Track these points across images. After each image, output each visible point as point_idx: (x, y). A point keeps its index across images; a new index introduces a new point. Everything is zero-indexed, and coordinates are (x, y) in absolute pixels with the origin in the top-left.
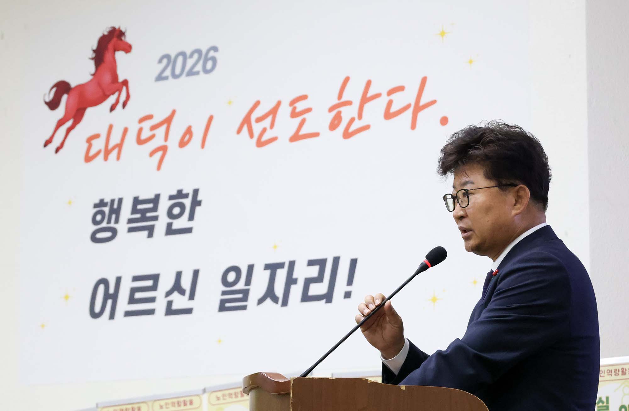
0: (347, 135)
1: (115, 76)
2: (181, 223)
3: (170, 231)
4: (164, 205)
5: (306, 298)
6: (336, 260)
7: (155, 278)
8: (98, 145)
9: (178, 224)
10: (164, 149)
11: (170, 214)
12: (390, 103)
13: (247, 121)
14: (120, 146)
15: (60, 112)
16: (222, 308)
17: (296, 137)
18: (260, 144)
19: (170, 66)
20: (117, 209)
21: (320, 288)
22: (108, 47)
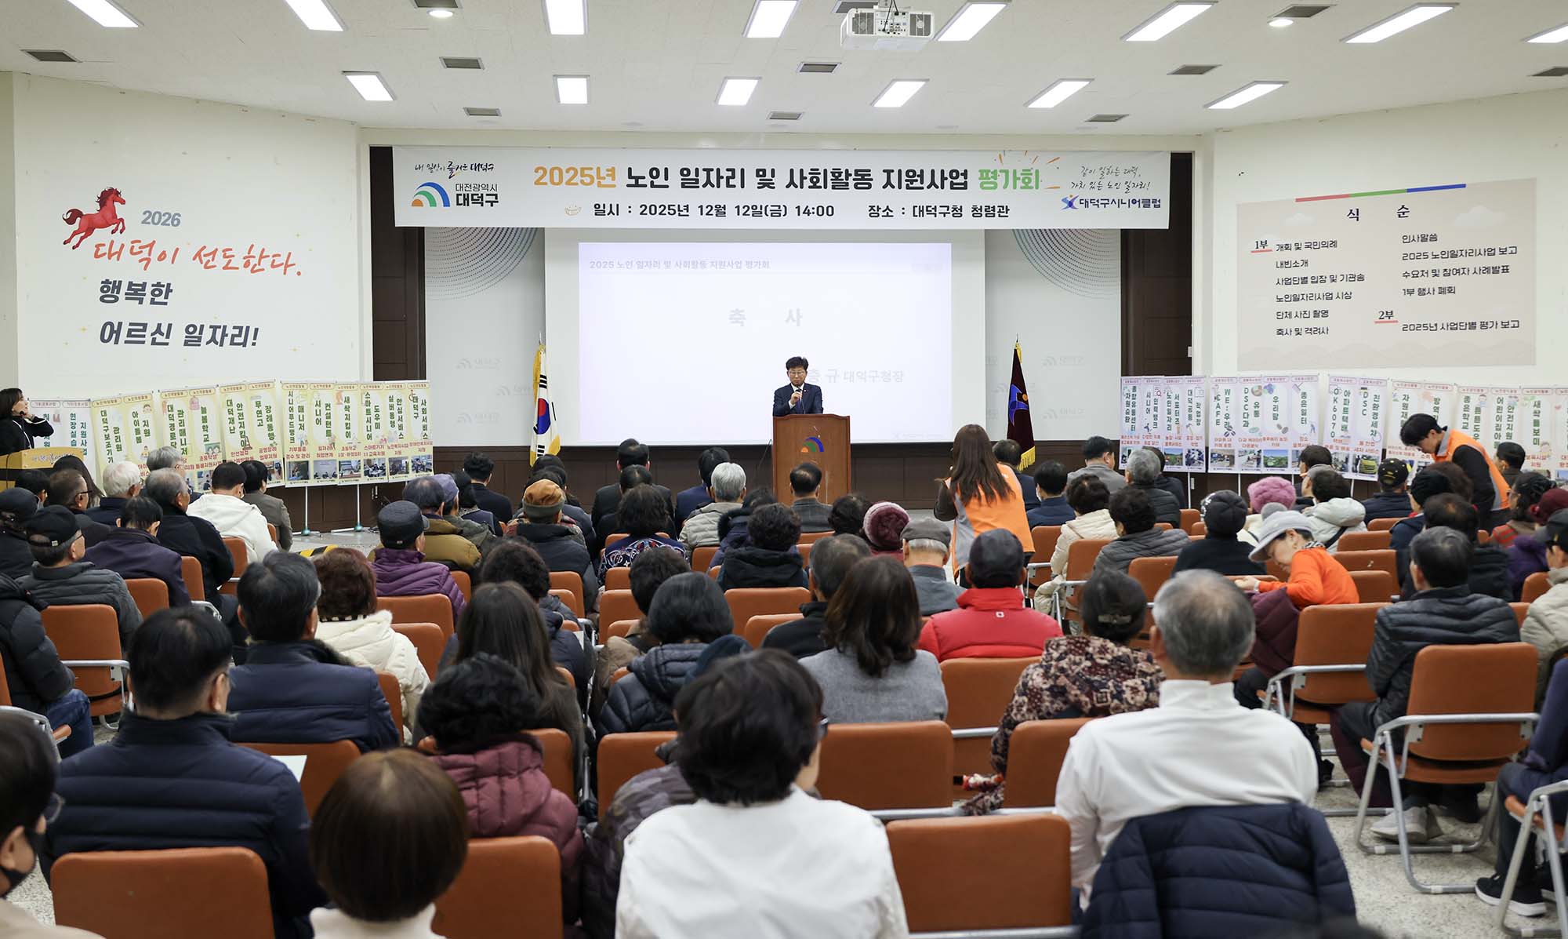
0: (253, 271)
1: (115, 216)
2: (161, 299)
3: (153, 302)
4: (149, 289)
5: (232, 343)
6: (248, 328)
7: (145, 326)
8: (105, 250)
9: (157, 299)
10: (149, 260)
11: (153, 293)
12: (274, 261)
13: (198, 254)
14: (119, 253)
15: (76, 226)
16: (186, 344)
17: (226, 267)
18: (206, 267)
19: (150, 218)
20: (117, 286)
21: (240, 340)
22: (108, 198)
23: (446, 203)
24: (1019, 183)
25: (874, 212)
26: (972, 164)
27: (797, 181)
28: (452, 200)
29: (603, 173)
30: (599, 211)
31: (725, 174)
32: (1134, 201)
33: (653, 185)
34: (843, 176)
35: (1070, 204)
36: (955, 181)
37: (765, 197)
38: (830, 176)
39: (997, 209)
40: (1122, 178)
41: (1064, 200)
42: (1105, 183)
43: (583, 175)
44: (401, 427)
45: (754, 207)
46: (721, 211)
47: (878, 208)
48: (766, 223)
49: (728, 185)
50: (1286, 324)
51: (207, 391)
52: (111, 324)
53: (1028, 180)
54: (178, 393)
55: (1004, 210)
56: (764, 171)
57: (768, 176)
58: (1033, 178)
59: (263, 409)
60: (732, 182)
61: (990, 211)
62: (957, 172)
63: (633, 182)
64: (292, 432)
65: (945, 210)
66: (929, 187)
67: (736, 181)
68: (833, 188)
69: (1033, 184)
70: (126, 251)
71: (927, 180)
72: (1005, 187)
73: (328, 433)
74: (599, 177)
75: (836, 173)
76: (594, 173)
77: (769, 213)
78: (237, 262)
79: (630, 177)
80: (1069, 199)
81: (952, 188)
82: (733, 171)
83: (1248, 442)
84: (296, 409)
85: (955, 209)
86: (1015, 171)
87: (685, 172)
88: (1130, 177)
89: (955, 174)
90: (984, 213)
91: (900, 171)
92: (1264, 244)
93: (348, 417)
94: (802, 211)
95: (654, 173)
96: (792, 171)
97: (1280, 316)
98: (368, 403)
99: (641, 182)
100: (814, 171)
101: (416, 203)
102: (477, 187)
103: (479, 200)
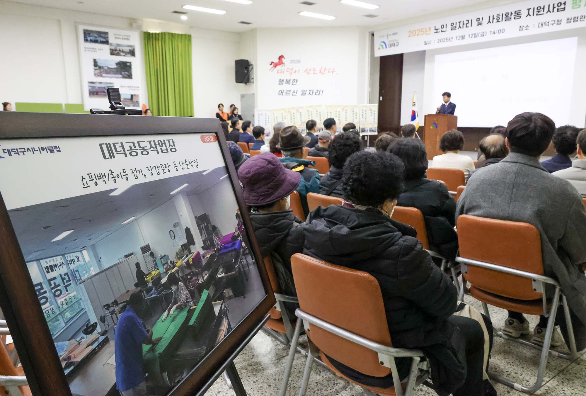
0: (322, 74)
1: (282, 62)
2: (295, 83)
3: (292, 84)
4: (291, 81)
5: (315, 94)
6: (320, 91)
7: (290, 90)
8: (279, 71)
10: (291, 73)
11: (293, 82)
12: (329, 71)
13: (306, 70)
14: (283, 72)
15: (272, 66)
16: (302, 95)
17: (314, 74)
18: (308, 74)
19: (292, 62)
20: (283, 81)
21: (318, 93)
22: (281, 57)
23: (386, 47)
25: (521, 28)
27: (491, 20)
28: (388, 46)
29: (427, 29)
30: (426, 43)
31: (465, 22)
33: (442, 31)
34: (510, 15)
36: (560, 8)
37: (479, 29)
38: (504, 16)
39: (579, 18)
44: (366, 118)
45: (475, 34)
47: (523, 26)
48: (478, 40)
49: (466, 27)
51: (301, 108)
52: (281, 91)
54: (293, 108)
55: (583, 18)
56: (479, 19)
57: (481, 20)
60: (468, 25)
61: (575, 19)
62: (561, 3)
65: (553, 22)
66: (547, 13)
67: (469, 25)
68: (505, 21)
70: (285, 71)
71: (546, 9)
74: (426, 31)
75: (507, 14)
76: (424, 30)
77: (480, 35)
78: (318, 71)
79: (435, 29)
81: (558, 11)
82: (468, 21)
84: (329, 113)
85: (558, 21)
87: (452, 24)
90: (572, 20)
91: (534, 8)
93: (346, 115)
94: (492, 32)
95: (443, 27)
96: (490, 16)
98: (353, 111)
99: (438, 31)
100: (498, 15)
101: (379, 49)
102: (394, 41)
103: (394, 45)
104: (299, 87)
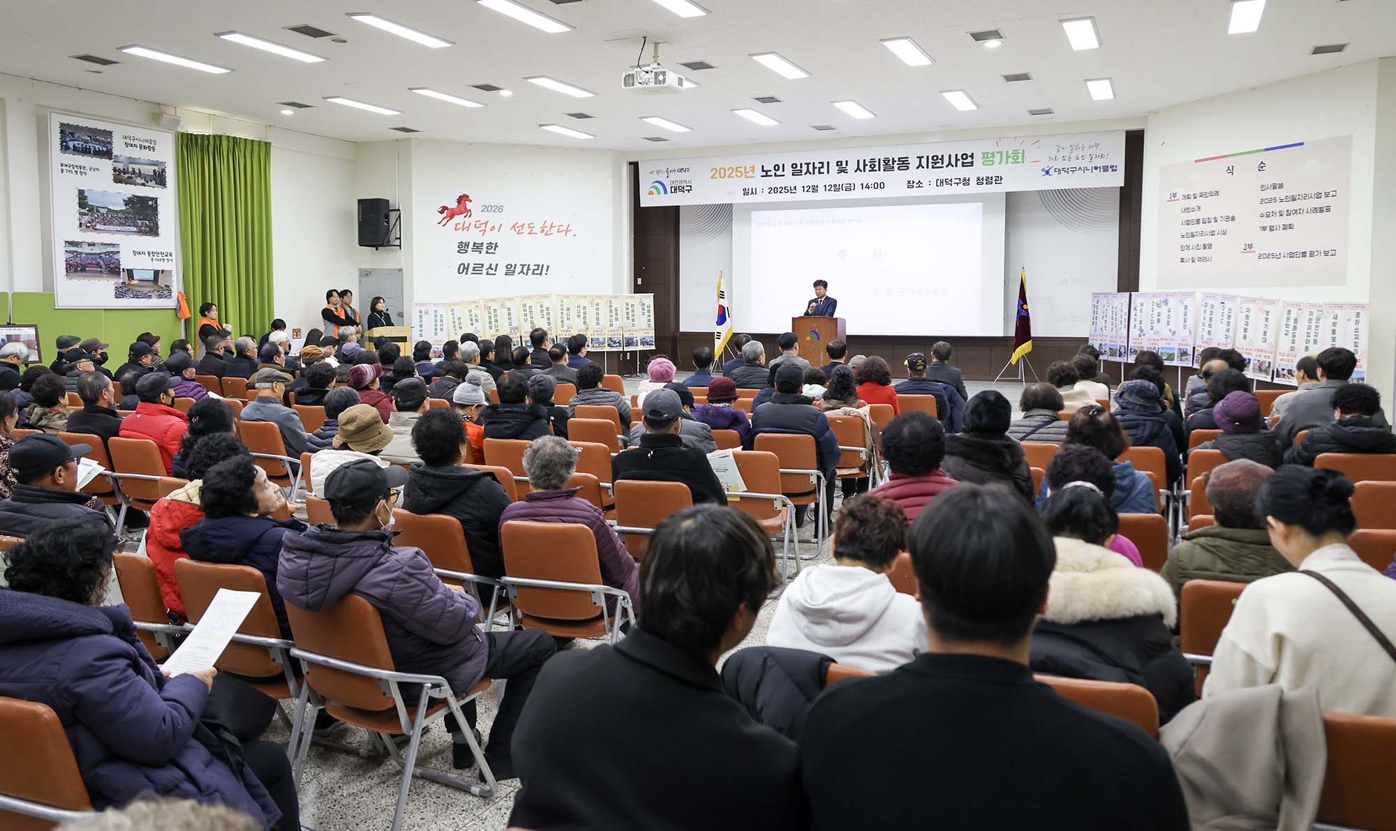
0: (546, 235)
1: (466, 208)
2: (492, 251)
3: (487, 252)
4: (485, 246)
5: (533, 274)
6: (543, 265)
7: (483, 265)
8: (461, 226)
9: (489, 251)
10: (485, 231)
11: (487, 248)
12: (559, 229)
13: (514, 226)
14: (468, 228)
15: (445, 215)
16: (506, 274)
17: (530, 233)
18: (518, 233)
19: (486, 208)
20: (467, 245)
21: (539, 272)
22: (463, 199)
23: (666, 192)
24: (1010, 160)
25: (910, 185)
26: (977, 149)
27: (862, 167)
28: (669, 190)
29: (748, 170)
30: (746, 192)
31: (817, 165)
32: (1096, 168)
33: (776, 175)
34: (891, 163)
35: (1047, 172)
36: (965, 161)
37: (842, 179)
38: (882, 163)
39: (994, 179)
40: (1087, 152)
41: (1043, 170)
42: (1073, 156)
43: (737, 171)
44: (633, 320)
45: (835, 185)
46: (815, 189)
47: (913, 182)
48: (842, 195)
49: (820, 173)
50: (1187, 254)
51: (511, 299)
52: (464, 264)
53: (1017, 157)
54: (494, 300)
55: (999, 179)
56: (841, 162)
57: (844, 165)
58: (1020, 155)
59: (544, 309)
60: (822, 170)
61: (989, 181)
62: (966, 155)
63: (764, 174)
64: (562, 322)
65: (957, 181)
66: (947, 166)
67: (824, 170)
68: (884, 170)
69: (1020, 160)
70: (472, 227)
71: (946, 161)
72: (1000, 163)
73: (585, 323)
74: (746, 172)
75: (886, 161)
76: (743, 170)
77: (844, 189)
78: (537, 230)
79: (763, 171)
80: (1047, 169)
81: (963, 166)
82: (822, 163)
83: (1152, 341)
84: (565, 309)
85: (964, 180)
86: (1007, 152)
87: (794, 166)
88: (1093, 151)
89: (965, 156)
90: (985, 182)
91: (928, 157)
92: (1175, 195)
93: (598, 314)
94: (864, 186)
95: (777, 168)
96: (858, 161)
97: (1183, 248)
98: (611, 306)
99: (769, 173)
100: (873, 160)
101: (651, 193)
102: (681, 182)
103: (682, 189)
104: (501, 258)
